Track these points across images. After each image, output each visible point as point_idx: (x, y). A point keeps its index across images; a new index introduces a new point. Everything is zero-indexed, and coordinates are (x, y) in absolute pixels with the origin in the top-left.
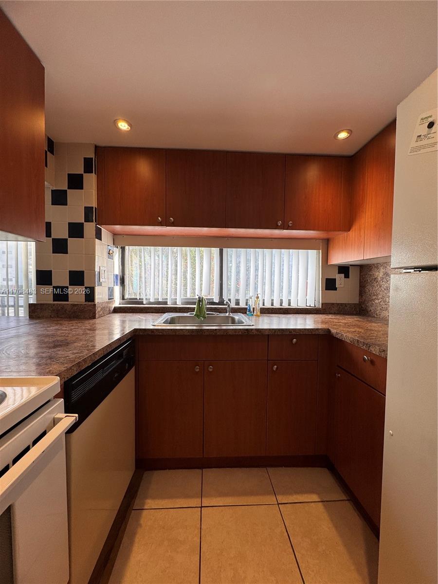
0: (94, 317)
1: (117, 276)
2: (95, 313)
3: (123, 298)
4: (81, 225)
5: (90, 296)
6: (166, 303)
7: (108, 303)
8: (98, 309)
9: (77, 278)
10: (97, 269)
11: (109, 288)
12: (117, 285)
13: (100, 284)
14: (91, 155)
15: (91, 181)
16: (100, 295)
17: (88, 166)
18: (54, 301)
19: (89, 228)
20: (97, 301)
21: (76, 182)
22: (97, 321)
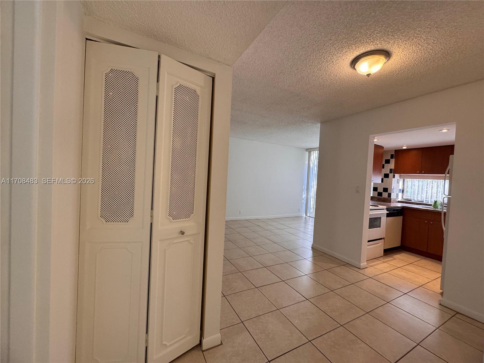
0: (390, 202)
1: (400, 189)
2: (391, 201)
3: (403, 198)
4: (388, 174)
5: (390, 195)
6: (423, 202)
7: (396, 199)
8: (392, 200)
9: (386, 190)
10: (392, 188)
11: (397, 194)
12: (400, 192)
13: (393, 192)
14: (393, 153)
15: (393, 161)
16: (393, 196)
17: (392, 157)
18: (378, 196)
19: (391, 175)
20: (391, 198)
21: (388, 162)
22: (391, 203)
